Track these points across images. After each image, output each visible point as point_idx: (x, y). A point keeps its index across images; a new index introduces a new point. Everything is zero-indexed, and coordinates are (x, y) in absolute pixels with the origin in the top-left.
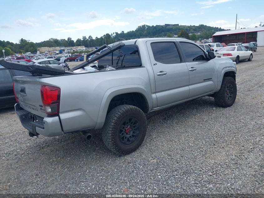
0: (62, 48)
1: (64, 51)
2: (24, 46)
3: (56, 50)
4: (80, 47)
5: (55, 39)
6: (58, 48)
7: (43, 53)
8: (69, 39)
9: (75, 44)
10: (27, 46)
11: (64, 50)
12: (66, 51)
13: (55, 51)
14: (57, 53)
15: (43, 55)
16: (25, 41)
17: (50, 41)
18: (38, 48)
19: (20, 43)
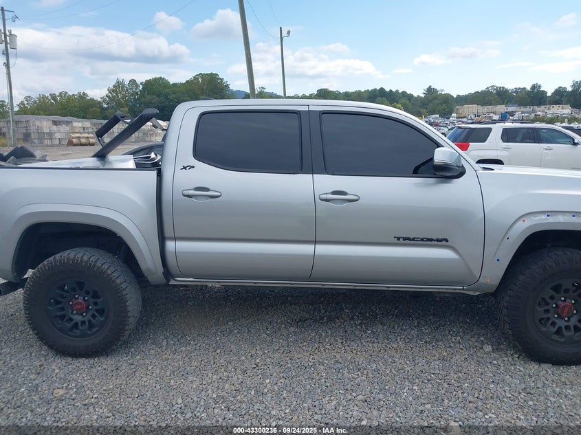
0: (510, 109)
1: (513, 116)
2: (431, 101)
3: (494, 113)
4: (556, 107)
5: (500, 88)
6: (502, 109)
7: (464, 117)
8: (534, 87)
9: (548, 99)
10: (435, 101)
11: (512, 114)
12: (516, 117)
13: (492, 115)
14: (494, 118)
15: (460, 121)
16: (435, 91)
17: (489, 91)
18: (457, 107)
19: (423, 96)
